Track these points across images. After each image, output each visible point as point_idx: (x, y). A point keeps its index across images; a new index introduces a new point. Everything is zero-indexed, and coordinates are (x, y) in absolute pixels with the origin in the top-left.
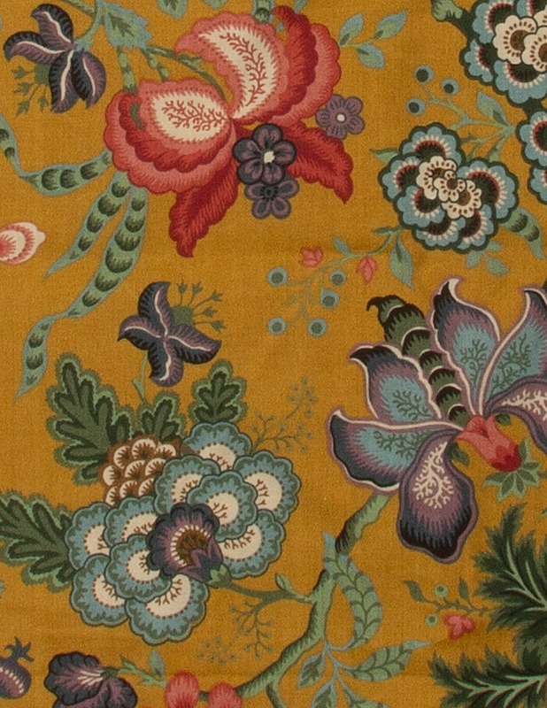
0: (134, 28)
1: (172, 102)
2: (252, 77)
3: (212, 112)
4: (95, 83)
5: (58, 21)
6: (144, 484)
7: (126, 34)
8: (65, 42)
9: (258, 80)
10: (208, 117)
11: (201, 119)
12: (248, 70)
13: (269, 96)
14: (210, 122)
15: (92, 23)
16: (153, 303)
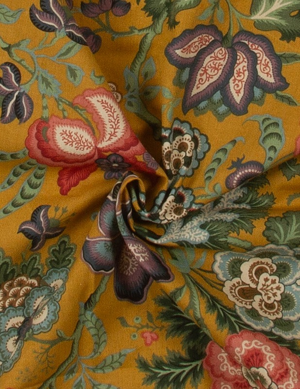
0: (53, 86)
1: (66, 131)
2: (111, 126)
3: (86, 141)
4: (27, 111)
5: (14, 73)
6: (19, 300)
7: (49, 88)
8: (15, 85)
9: (115, 129)
10: (84, 143)
11: (80, 143)
12: (110, 122)
13: (119, 139)
14: (85, 146)
15: (32, 78)
16: (40, 215)
